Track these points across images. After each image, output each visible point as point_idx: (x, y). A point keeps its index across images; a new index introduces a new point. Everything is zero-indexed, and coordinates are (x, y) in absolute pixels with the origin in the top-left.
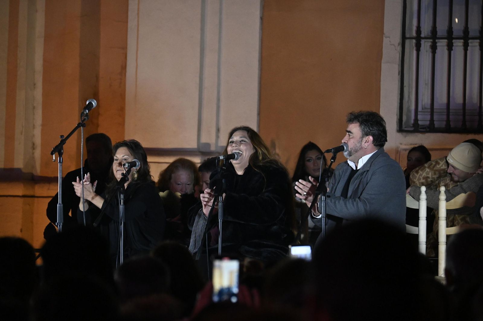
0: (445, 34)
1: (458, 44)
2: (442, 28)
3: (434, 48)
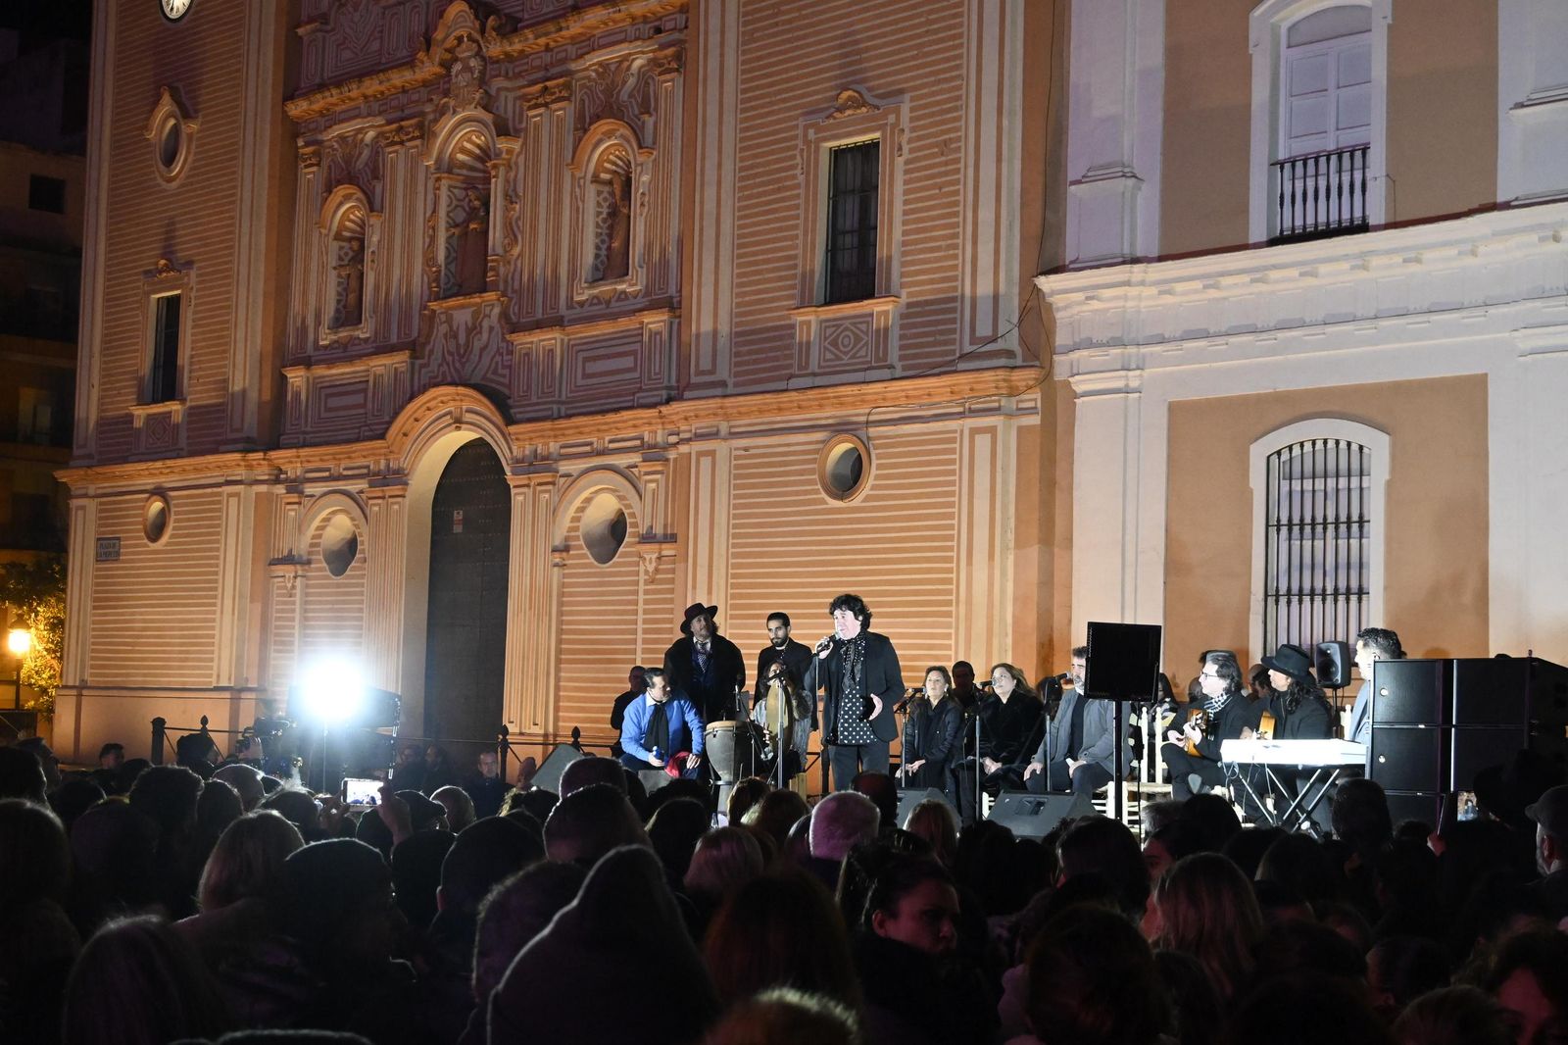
0: (1297, 592)
1: (1307, 600)
2: (1295, 588)
3: (1289, 603)
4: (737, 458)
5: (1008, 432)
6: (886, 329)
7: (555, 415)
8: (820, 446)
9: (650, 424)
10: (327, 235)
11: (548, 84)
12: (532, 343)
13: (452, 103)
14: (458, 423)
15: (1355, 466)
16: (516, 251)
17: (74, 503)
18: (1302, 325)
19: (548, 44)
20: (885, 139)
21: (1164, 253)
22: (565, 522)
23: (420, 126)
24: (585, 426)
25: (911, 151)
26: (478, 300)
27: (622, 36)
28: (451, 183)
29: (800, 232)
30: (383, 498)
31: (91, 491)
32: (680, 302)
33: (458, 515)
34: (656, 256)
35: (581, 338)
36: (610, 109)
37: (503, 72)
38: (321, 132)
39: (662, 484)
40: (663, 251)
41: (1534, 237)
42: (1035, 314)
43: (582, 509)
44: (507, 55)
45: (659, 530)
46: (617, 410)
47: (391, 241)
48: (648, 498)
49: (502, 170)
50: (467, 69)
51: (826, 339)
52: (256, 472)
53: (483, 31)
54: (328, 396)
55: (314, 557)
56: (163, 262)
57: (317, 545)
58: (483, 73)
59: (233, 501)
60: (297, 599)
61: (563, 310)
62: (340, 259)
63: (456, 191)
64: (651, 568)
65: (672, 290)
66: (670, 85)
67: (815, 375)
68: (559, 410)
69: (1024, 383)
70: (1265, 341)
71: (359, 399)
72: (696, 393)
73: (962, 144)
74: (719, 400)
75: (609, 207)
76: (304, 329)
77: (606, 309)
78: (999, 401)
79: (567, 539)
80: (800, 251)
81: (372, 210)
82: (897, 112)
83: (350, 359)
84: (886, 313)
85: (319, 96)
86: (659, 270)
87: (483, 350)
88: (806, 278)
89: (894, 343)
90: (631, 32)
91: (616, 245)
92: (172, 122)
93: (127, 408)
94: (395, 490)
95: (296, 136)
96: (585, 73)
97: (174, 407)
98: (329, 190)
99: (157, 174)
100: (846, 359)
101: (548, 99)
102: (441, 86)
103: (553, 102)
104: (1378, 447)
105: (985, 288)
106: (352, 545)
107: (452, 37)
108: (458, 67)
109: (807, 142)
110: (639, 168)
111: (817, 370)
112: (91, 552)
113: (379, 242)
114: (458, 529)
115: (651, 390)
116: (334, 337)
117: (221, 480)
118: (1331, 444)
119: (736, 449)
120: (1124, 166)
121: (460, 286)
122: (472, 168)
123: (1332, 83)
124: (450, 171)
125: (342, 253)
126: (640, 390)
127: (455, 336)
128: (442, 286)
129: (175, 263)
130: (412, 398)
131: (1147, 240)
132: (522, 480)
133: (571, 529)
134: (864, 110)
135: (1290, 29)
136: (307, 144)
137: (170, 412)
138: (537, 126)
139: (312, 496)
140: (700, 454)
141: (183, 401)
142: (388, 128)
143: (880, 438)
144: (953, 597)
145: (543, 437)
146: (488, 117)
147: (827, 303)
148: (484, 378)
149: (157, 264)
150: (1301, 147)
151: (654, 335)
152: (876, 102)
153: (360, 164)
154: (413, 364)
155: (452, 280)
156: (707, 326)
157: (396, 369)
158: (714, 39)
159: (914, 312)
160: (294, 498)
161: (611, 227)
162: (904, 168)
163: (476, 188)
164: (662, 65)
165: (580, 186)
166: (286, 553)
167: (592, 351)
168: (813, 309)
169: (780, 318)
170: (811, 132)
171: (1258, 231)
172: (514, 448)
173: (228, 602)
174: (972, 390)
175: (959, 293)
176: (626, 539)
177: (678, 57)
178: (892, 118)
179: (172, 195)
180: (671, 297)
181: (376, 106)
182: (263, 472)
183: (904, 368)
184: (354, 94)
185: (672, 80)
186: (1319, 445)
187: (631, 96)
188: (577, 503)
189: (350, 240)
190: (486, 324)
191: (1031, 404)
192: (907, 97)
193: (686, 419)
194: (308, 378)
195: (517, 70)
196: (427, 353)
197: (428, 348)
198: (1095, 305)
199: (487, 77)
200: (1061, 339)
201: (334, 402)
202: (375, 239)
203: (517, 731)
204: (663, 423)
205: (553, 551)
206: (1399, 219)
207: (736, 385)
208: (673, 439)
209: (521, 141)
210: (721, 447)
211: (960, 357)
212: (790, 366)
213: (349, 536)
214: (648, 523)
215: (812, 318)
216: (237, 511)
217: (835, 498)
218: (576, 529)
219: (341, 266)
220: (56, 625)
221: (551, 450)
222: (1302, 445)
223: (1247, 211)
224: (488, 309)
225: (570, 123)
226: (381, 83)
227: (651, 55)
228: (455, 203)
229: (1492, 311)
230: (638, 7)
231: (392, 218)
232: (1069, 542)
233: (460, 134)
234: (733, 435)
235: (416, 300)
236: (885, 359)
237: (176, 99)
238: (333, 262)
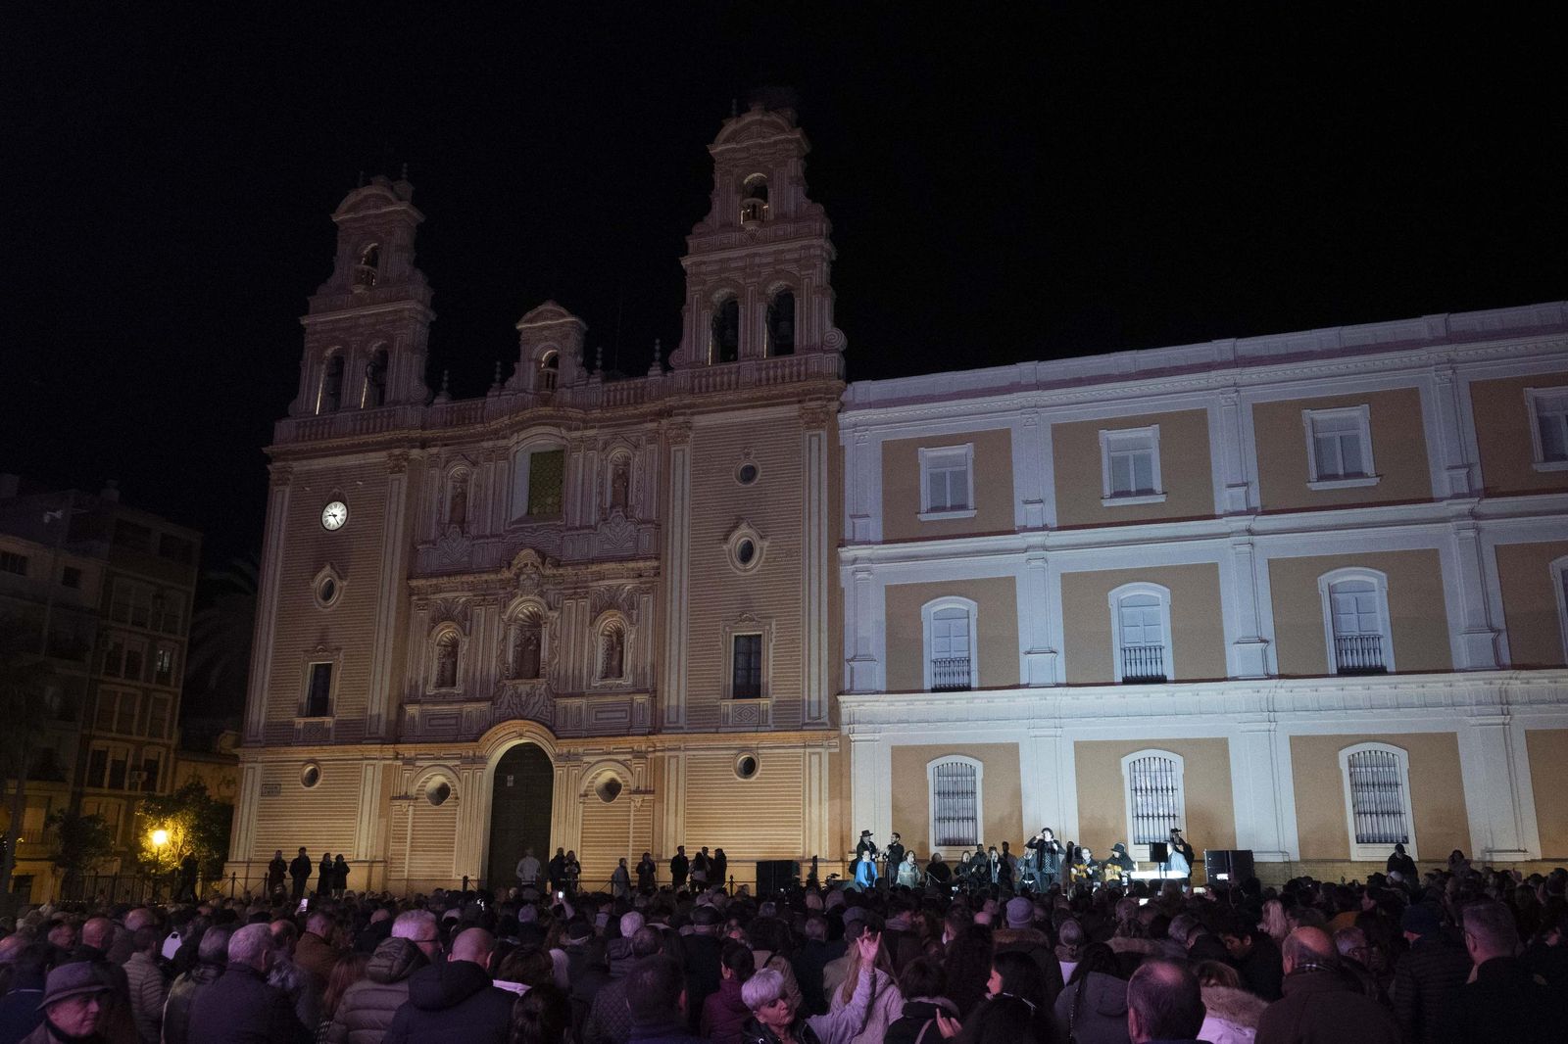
4: (689, 759)
5: (825, 755)
7: (584, 736)
8: (733, 756)
9: (638, 742)
10: (433, 643)
11: (576, 590)
12: (568, 703)
13: (520, 592)
14: (521, 736)
15: (970, 772)
16: (557, 660)
17: (245, 765)
18: (947, 721)
19: (577, 574)
20: (764, 633)
21: (888, 690)
22: (585, 783)
23: (497, 599)
25: (777, 640)
26: (533, 681)
27: (620, 576)
28: (516, 627)
29: (723, 668)
30: (470, 769)
31: (260, 759)
32: (656, 691)
33: (510, 778)
34: (639, 670)
35: (596, 702)
36: (612, 605)
37: (551, 582)
38: (430, 595)
39: (644, 769)
40: (642, 668)
42: (835, 709)
43: (595, 777)
44: (555, 575)
45: (642, 788)
46: (618, 736)
47: (476, 649)
48: (635, 774)
49: (548, 624)
50: (530, 578)
51: (736, 712)
52: (385, 754)
54: (431, 719)
55: (420, 796)
56: (319, 647)
57: (423, 790)
58: (539, 581)
59: (370, 768)
60: (410, 817)
61: (585, 690)
62: (442, 655)
64: (638, 805)
65: (651, 686)
66: (647, 600)
67: (733, 727)
68: (585, 733)
69: (832, 736)
70: (932, 726)
71: (453, 721)
72: (669, 731)
73: (802, 641)
74: (680, 734)
75: (611, 646)
76: (416, 686)
77: (610, 691)
78: (823, 742)
79: (586, 791)
80: (722, 676)
81: (463, 633)
82: (770, 625)
83: (448, 703)
84: (766, 704)
85: (433, 579)
86: (640, 676)
87: (535, 704)
88: (724, 687)
89: (770, 717)
90: (624, 575)
91: (615, 663)
92: (330, 579)
93: (290, 718)
94: (476, 764)
95: (413, 594)
96: (599, 588)
97: (327, 719)
98: (436, 622)
99: (316, 603)
100: (746, 721)
101: (576, 596)
102: (516, 582)
103: (579, 598)
104: (978, 766)
105: (814, 698)
107: (523, 563)
108: (522, 577)
109: (727, 632)
110: (628, 632)
112: (257, 789)
113: (468, 648)
114: (510, 785)
115: (641, 728)
116: (438, 691)
117: (361, 757)
118: (960, 764)
119: (689, 755)
120: (869, 656)
121: (523, 674)
122: (526, 621)
123: (952, 635)
124: (515, 622)
125: (443, 652)
126: (631, 727)
127: (520, 696)
128: (511, 673)
129: (328, 648)
130: (494, 724)
131: (881, 684)
132: (561, 764)
133: (589, 786)
134: (754, 622)
135: (935, 614)
136: (419, 600)
137: (323, 722)
138: (570, 608)
139: (420, 767)
140: (669, 757)
141: (333, 716)
142: (475, 598)
143: (763, 754)
144: (802, 819)
145: (575, 745)
146: (540, 600)
147: (736, 698)
148: (537, 716)
150: (947, 655)
151: (639, 704)
152: (759, 619)
153: (455, 613)
154: (494, 709)
155: (517, 671)
156: (673, 702)
157: (483, 710)
158: (675, 583)
159: (778, 705)
160: (411, 767)
161: (610, 655)
162: (773, 647)
163: (532, 631)
164: (643, 590)
165: (595, 636)
166: (403, 794)
167: (603, 708)
168: (729, 700)
169: (711, 702)
170: (727, 628)
171: (927, 686)
172: (559, 749)
173: (366, 818)
174: (809, 737)
175: (801, 699)
176: (620, 792)
177: (650, 587)
178: (767, 627)
179: (327, 614)
180: (650, 689)
181: (468, 587)
182: (390, 754)
183: (776, 727)
185: (650, 597)
187: (624, 601)
188: (593, 774)
189: (447, 646)
190: (538, 692)
191: (834, 744)
192: (774, 619)
193: (661, 741)
194: (417, 710)
195: (557, 582)
196: (500, 703)
197: (500, 700)
198: (859, 708)
199: (542, 582)
200: (844, 718)
201: (432, 722)
202: (465, 647)
204: (646, 743)
205: (579, 796)
206: (986, 687)
207: (689, 729)
208: (652, 750)
209: (560, 613)
210: (682, 754)
211: (803, 724)
212: (718, 723)
213: (444, 785)
214: (634, 785)
215: (730, 704)
216: (372, 772)
217: (740, 777)
218: (592, 786)
219: (441, 658)
221: (580, 751)
222: (948, 764)
223: (924, 679)
224: (540, 686)
225: (588, 608)
226: (474, 578)
227: (636, 585)
229: (1018, 721)
230: (631, 565)
231: (477, 639)
232: (849, 798)
233: (523, 606)
234: (686, 749)
235: (492, 678)
236: (767, 722)
237: (333, 568)
238: (436, 656)
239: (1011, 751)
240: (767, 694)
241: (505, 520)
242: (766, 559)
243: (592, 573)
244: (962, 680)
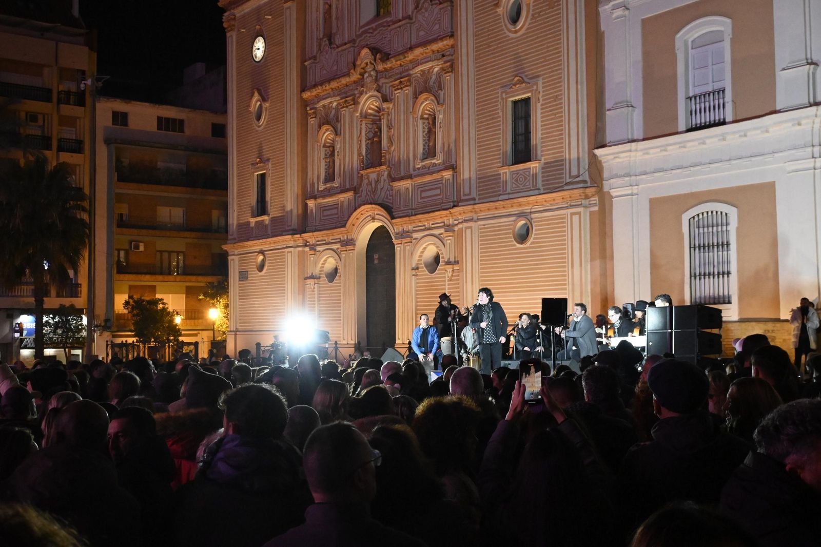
0: (703, 275)
1: (707, 277)
2: (702, 273)
3: (700, 279)
4: (481, 229)
5: (585, 214)
6: (536, 174)
7: (410, 215)
8: (513, 223)
9: (447, 216)
10: (320, 146)
11: (402, 80)
12: (400, 186)
13: (365, 90)
14: (373, 219)
15: (724, 221)
16: (393, 149)
17: (230, 258)
18: (701, 164)
19: (401, 64)
20: (532, 94)
21: (645, 137)
22: (416, 257)
23: (353, 100)
24: (422, 219)
25: (543, 100)
26: (378, 169)
27: (429, 59)
28: (367, 122)
29: (501, 136)
30: (346, 251)
31: (236, 252)
32: (456, 167)
33: (376, 256)
34: (446, 149)
35: (419, 183)
36: (426, 89)
37: (384, 76)
38: (316, 104)
39: (453, 241)
40: (449, 146)
41: (790, 124)
42: (595, 166)
43: (422, 252)
44: (385, 68)
45: (452, 260)
46: (433, 212)
47: (345, 147)
48: (448, 246)
49: (385, 116)
50: (370, 76)
51: (513, 179)
52: (298, 242)
53: (375, 60)
54: (324, 210)
55: (321, 276)
56: (258, 160)
57: (323, 271)
58: (376, 77)
59: (289, 254)
60: (316, 293)
61: (411, 172)
62: (326, 155)
63: (369, 125)
64: (450, 275)
65: (453, 162)
66: (448, 78)
67: (509, 194)
68: (412, 212)
69: (591, 193)
70: (686, 172)
71: (335, 211)
72: (464, 203)
73: (563, 96)
74: (472, 206)
75: (428, 129)
76: (313, 184)
77: (429, 171)
78: (581, 201)
79: (417, 264)
80: (501, 144)
81: (337, 135)
82: (537, 84)
83: (331, 195)
84: (536, 167)
85: (314, 90)
86: (448, 153)
87: (381, 189)
88: (505, 153)
89: (540, 179)
90: (433, 57)
91: (431, 144)
92: (259, 103)
93: (248, 219)
94: (351, 247)
95: (306, 106)
96: (416, 75)
97: (265, 218)
98: (320, 127)
99: (254, 125)
100: (521, 187)
101: (402, 86)
102: (360, 83)
103: (404, 87)
104: (733, 213)
105: (574, 155)
106: (336, 270)
107: (363, 63)
108: (366, 75)
109: (502, 99)
110: (438, 112)
111: (510, 192)
112: (237, 276)
113: (340, 147)
114: (376, 262)
115: (445, 203)
116: (325, 187)
117: (285, 246)
118: (714, 213)
119: (480, 225)
120: (627, 102)
121: (372, 163)
122: (375, 116)
123: (710, 63)
124: (366, 117)
125: (326, 153)
126: (443, 203)
127: (371, 184)
128: (365, 164)
129: (263, 160)
130: (355, 209)
131: (638, 133)
132: (399, 241)
133: (419, 260)
134: (524, 84)
135: (692, 42)
136: (311, 109)
137: (264, 220)
138: (398, 97)
139: (320, 251)
140: (466, 228)
141: (268, 215)
142: (341, 101)
143: (535, 218)
144: (567, 282)
145: (406, 223)
146: (379, 95)
147: (513, 164)
148: (383, 200)
149: (256, 160)
150: (698, 91)
151: (447, 180)
152: (528, 81)
153: (331, 116)
154: (355, 196)
155: (369, 162)
156: (466, 176)
157: (349, 198)
158: (464, 58)
159: (547, 166)
160: (312, 252)
161: (429, 137)
162: (541, 107)
163: (376, 124)
164: (445, 70)
165: (416, 121)
166: (310, 275)
167: (422, 188)
168: (507, 167)
169: (494, 171)
170: (504, 95)
171: (682, 126)
172: (395, 229)
173: (290, 295)
174: (570, 197)
175: (564, 158)
176: (440, 264)
177: (452, 66)
178: (535, 87)
179: (261, 133)
180: (453, 165)
181: (336, 92)
182: (300, 243)
183: (544, 189)
184: (327, 88)
185: (450, 76)
186: (710, 214)
187: (434, 83)
188: (421, 250)
189: (329, 147)
190: (382, 179)
191: (595, 202)
192: (541, 79)
193: (460, 214)
194: (316, 204)
195: (390, 75)
196: (360, 192)
197: (361, 189)
198: (618, 160)
199: (378, 78)
200: (606, 175)
201: (326, 213)
202: (338, 146)
203: (401, 342)
204: (452, 216)
205: (412, 269)
206: (738, 119)
207: (480, 199)
208: (456, 222)
209: (393, 103)
210: (474, 225)
211: (565, 184)
212: (500, 191)
213: (335, 266)
214: (448, 257)
215: (507, 171)
216: (291, 258)
217: (519, 244)
218: (421, 260)
219: (326, 158)
220: (227, 306)
221: (410, 229)
222: (703, 214)
223: (677, 119)
224: (383, 172)
225: (411, 95)
226: (338, 83)
227: (441, 66)
228: (368, 130)
229: (776, 155)
230: (435, 47)
231: (345, 138)
232: (612, 258)
233: (369, 102)
234: (479, 220)
235: (355, 170)
236: (536, 186)
237: (260, 94)
238: (323, 156)
239: (767, 191)
240: (536, 156)
241: (356, 25)
242: (533, 15)
243: (411, 61)
244: (716, 116)
